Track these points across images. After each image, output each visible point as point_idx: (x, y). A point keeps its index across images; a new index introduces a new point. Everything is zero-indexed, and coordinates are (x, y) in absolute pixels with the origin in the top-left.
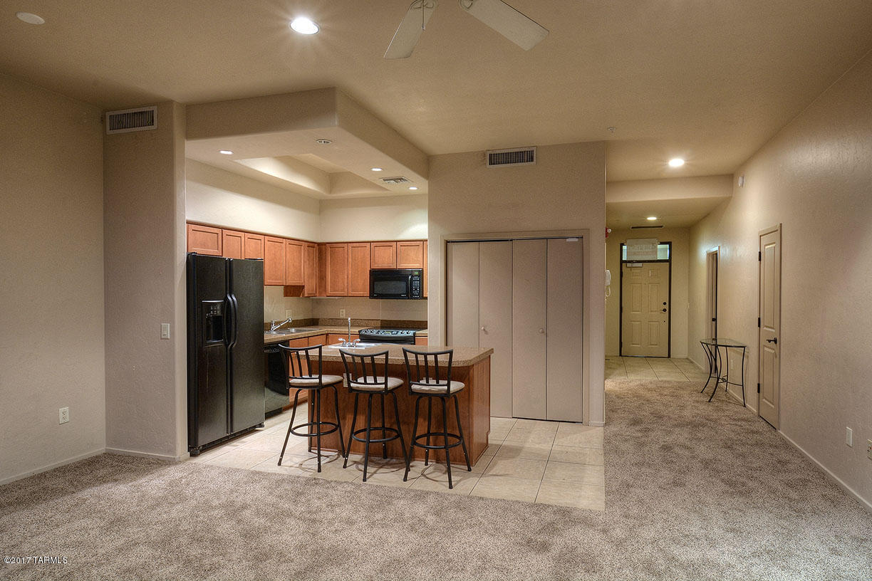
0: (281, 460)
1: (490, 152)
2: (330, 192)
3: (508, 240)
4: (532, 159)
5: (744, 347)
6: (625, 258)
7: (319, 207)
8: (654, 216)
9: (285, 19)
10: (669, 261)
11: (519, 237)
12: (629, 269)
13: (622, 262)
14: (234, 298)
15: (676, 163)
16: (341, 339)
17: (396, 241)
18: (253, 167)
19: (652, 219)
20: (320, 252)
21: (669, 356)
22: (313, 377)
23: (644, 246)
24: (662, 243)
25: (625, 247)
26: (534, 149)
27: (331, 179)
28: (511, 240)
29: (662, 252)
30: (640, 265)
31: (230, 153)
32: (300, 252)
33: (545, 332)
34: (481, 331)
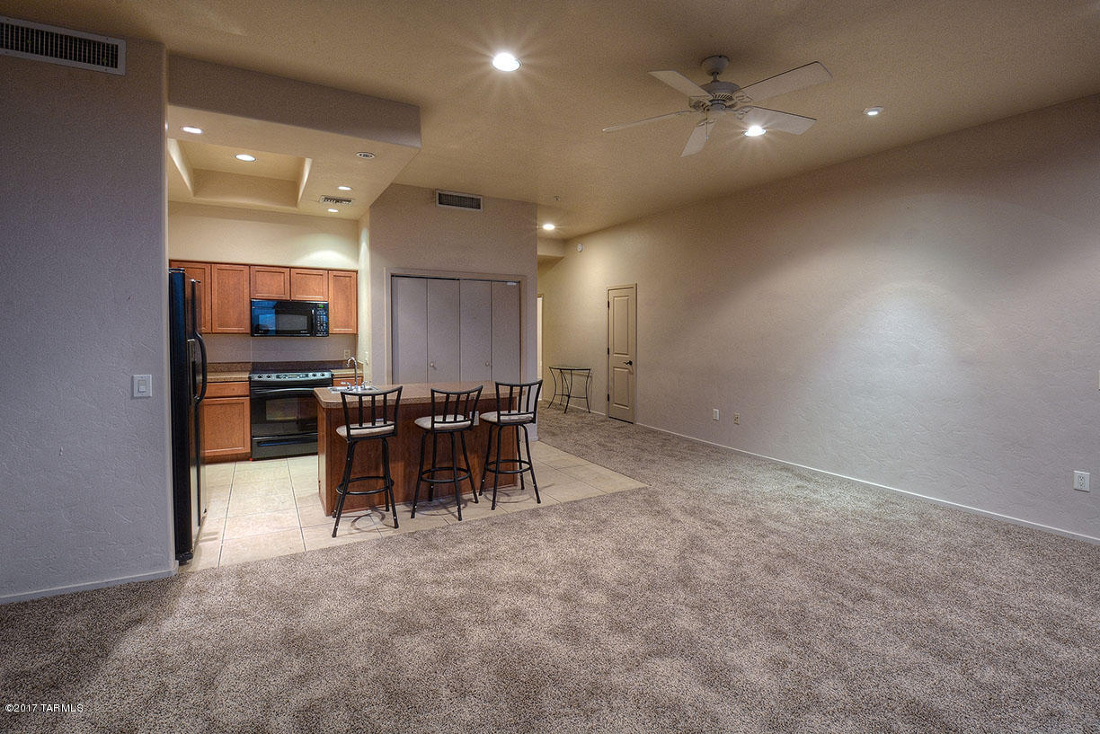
1: (440, 192)
3: (455, 280)
4: (478, 207)
9: (488, 57)
11: (467, 277)
17: (291, 268)
22: (364, 426)
26: (481, 198)
28: (459, 279)
33: (490, 365)
34: (430, 367)
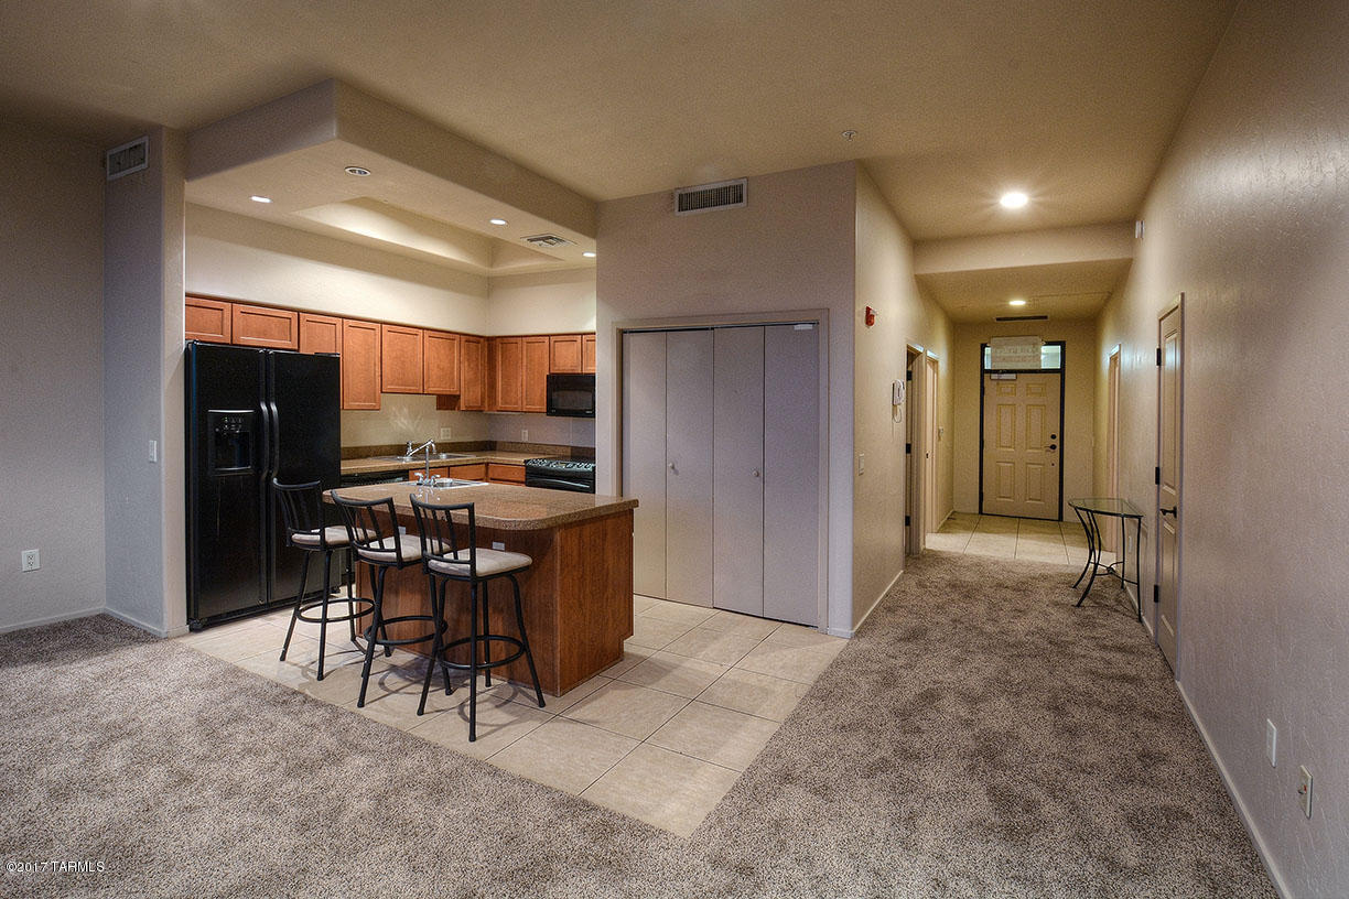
0: (284, 653)
1: (679, 191)
2: (491, 266)
3: (707, 329)
4: (740, 199)
5: (1139, 517)
6: (988, 366)
7: (489, 288)
8: (1020, 298)
10: (1061, 371)
11: (725, 323)
12: (995, 383)
13: (983, 371)
14: (274, 408)
15: (1014, 200)
16: (418, 474)
17: (582, 334)
18: (332, 224)
19: (1017, 303)
20: (489, 350)
21: (1061, 518)
23: (1019, 348)
24: (1049, 344)
25: (988, 351)
26: (744, 182)
27: (492, 248)
28: (713, 329)
29: (1049, 356)
30: (1013, 376)
31: (267, 201)
32: (451, 348)
33: (761, 475)
34: (669, 469)
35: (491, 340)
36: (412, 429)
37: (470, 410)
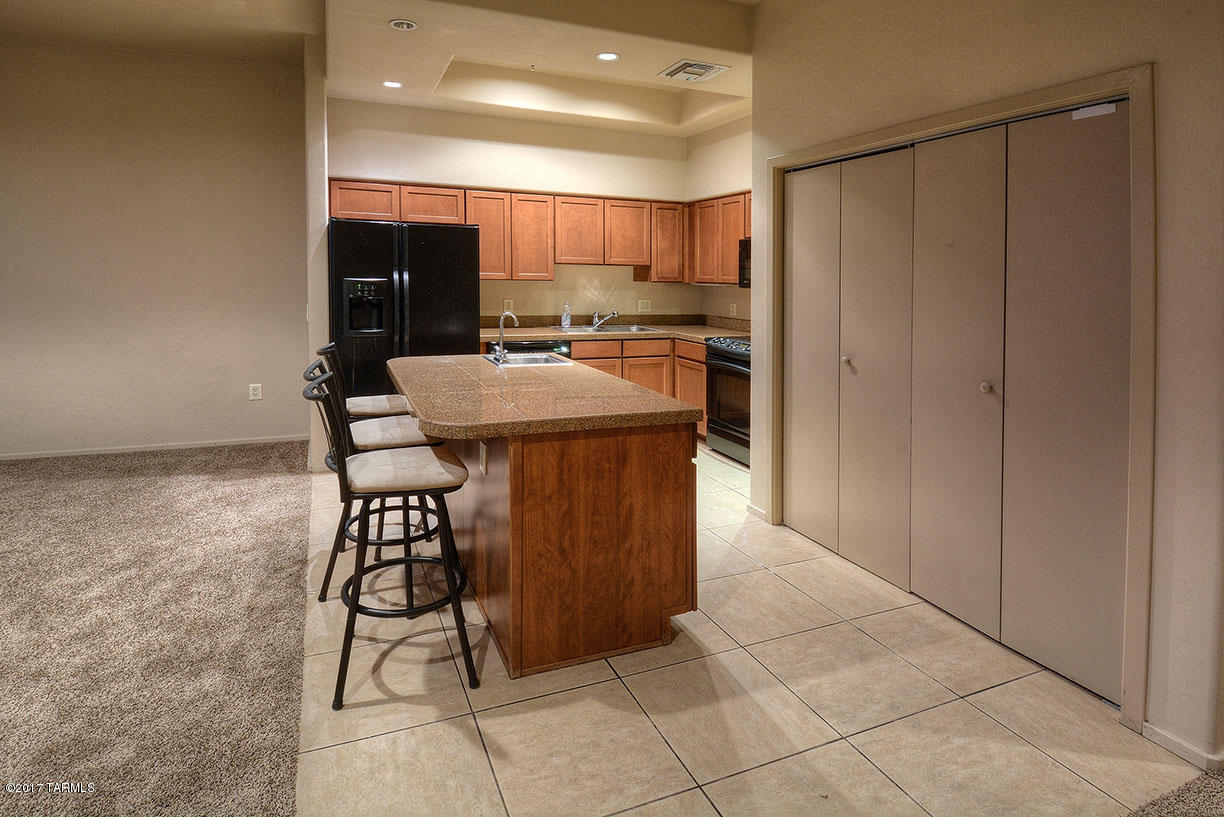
2: (679, 121)
3: (906, 147)
14: (406, 277)
20: (688, 217)
28: (912, 145)
31: (397, 85)
32: (639, 217)
33: (997, 390)
34: (843, 364)
35: (691, 205)
36: (603, 300)
37: (663, 280)
